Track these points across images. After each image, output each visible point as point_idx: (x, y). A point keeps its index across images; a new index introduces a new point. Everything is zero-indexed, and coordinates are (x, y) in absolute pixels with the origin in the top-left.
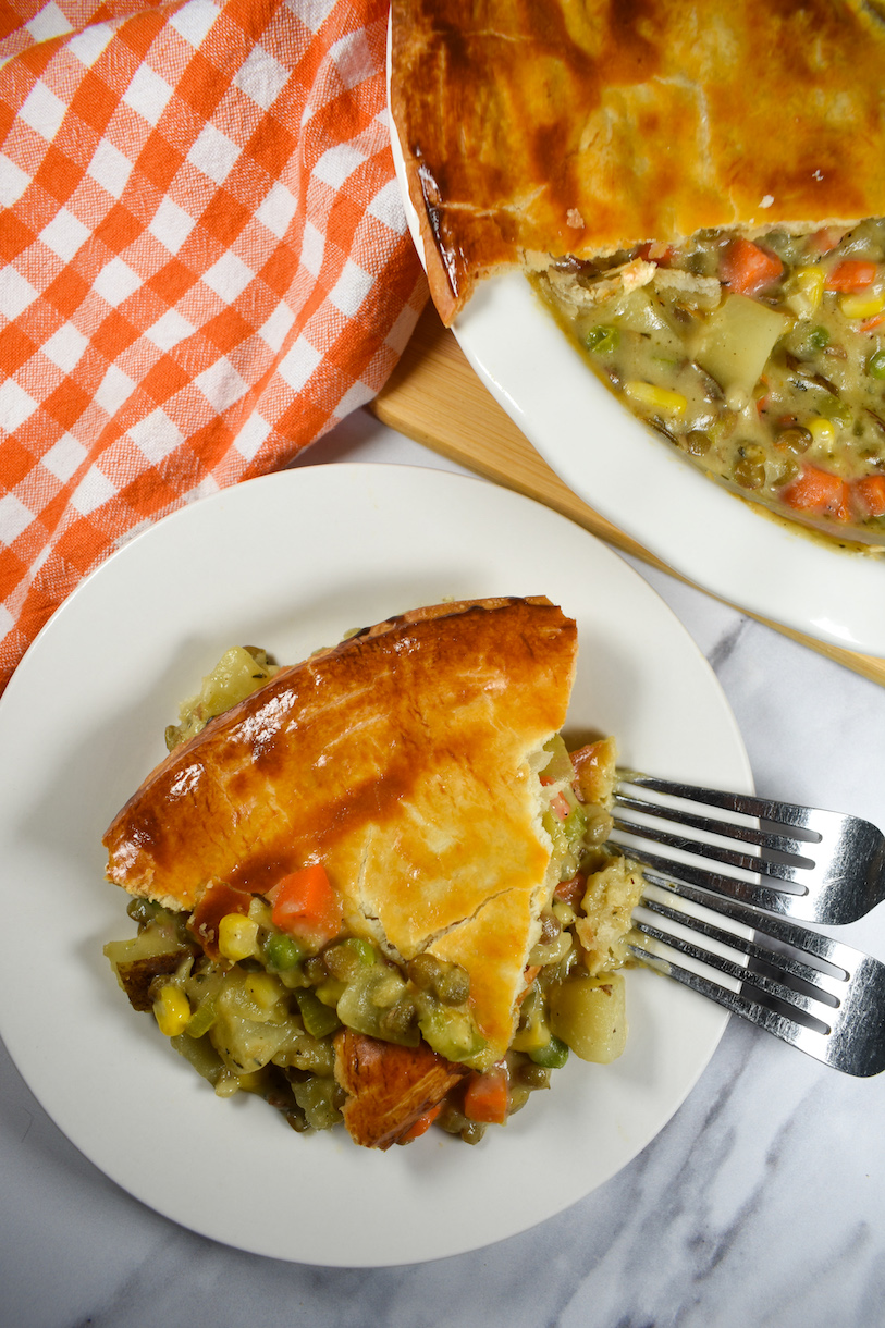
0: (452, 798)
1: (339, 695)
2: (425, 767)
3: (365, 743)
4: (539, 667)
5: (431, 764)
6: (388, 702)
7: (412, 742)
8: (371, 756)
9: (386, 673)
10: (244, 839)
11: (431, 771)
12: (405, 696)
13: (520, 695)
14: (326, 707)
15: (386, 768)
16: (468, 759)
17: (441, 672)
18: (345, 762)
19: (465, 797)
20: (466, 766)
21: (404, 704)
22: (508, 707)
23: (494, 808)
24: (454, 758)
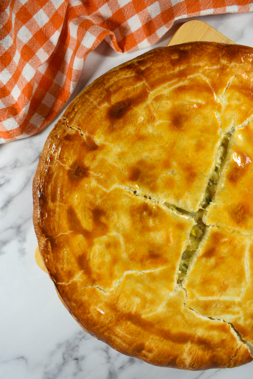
0: (126, 303)
1: (117, 341)
2: (122, 313)
3: (125, 329)
4: (83, 301)
5: (121, 312)
6: (112, 329)
7: (118, 319)
8: (127, 326)
9: (106, 334)
10: (162, 342)
11: (122, 311)
12: (109, 326)
13: (92, 301)
14: (122, 343)
15: (127, 321)
16: (114, 305)
17: (98, 323)
18: (132, 331)
19: (124, 301)
20: (116, 305)
21: (110, 325)
22: (97, 302)
23: (122, 293)
24: (116, 308)
